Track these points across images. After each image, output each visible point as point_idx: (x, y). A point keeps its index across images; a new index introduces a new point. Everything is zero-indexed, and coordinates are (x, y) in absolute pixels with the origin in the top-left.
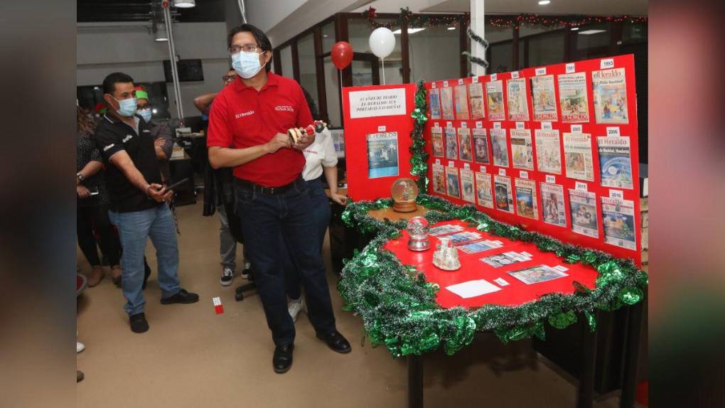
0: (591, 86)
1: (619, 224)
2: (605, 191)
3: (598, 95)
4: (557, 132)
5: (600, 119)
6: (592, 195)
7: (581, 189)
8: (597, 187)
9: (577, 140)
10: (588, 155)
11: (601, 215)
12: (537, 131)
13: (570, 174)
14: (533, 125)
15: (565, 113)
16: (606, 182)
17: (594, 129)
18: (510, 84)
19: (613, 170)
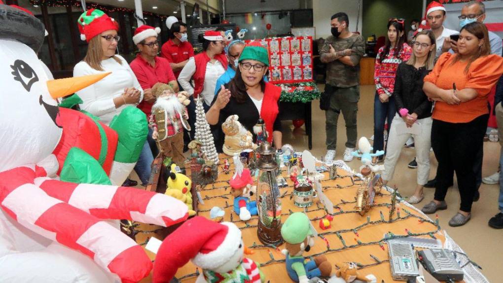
0: (301, 43)
1: (308, 74)
2: (304, 67)
3: (303, 45)
4: (289, 54)
5: (303, 50)
6: (300, 69)
7: (297, 68)
8: (302, 67)
9: (296, 56)
10: (299, 59)
11: (303, 73)
12: (281, 55)
13: (293, 65)
14: (280, 53)
15: (292, 49)
16: (304, 65)
17: (301, 52)
18: (271, 42)
19: (306, 62)
